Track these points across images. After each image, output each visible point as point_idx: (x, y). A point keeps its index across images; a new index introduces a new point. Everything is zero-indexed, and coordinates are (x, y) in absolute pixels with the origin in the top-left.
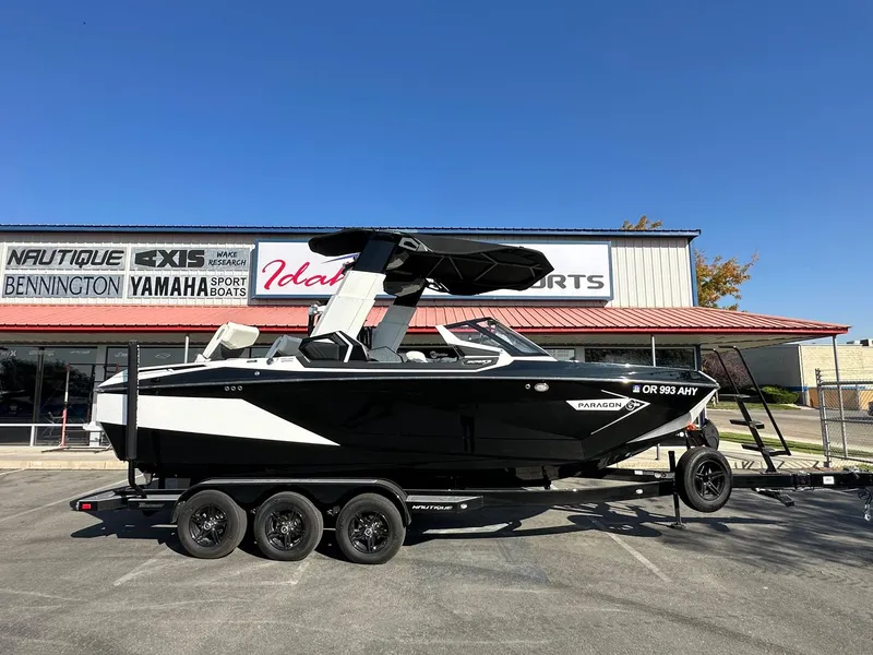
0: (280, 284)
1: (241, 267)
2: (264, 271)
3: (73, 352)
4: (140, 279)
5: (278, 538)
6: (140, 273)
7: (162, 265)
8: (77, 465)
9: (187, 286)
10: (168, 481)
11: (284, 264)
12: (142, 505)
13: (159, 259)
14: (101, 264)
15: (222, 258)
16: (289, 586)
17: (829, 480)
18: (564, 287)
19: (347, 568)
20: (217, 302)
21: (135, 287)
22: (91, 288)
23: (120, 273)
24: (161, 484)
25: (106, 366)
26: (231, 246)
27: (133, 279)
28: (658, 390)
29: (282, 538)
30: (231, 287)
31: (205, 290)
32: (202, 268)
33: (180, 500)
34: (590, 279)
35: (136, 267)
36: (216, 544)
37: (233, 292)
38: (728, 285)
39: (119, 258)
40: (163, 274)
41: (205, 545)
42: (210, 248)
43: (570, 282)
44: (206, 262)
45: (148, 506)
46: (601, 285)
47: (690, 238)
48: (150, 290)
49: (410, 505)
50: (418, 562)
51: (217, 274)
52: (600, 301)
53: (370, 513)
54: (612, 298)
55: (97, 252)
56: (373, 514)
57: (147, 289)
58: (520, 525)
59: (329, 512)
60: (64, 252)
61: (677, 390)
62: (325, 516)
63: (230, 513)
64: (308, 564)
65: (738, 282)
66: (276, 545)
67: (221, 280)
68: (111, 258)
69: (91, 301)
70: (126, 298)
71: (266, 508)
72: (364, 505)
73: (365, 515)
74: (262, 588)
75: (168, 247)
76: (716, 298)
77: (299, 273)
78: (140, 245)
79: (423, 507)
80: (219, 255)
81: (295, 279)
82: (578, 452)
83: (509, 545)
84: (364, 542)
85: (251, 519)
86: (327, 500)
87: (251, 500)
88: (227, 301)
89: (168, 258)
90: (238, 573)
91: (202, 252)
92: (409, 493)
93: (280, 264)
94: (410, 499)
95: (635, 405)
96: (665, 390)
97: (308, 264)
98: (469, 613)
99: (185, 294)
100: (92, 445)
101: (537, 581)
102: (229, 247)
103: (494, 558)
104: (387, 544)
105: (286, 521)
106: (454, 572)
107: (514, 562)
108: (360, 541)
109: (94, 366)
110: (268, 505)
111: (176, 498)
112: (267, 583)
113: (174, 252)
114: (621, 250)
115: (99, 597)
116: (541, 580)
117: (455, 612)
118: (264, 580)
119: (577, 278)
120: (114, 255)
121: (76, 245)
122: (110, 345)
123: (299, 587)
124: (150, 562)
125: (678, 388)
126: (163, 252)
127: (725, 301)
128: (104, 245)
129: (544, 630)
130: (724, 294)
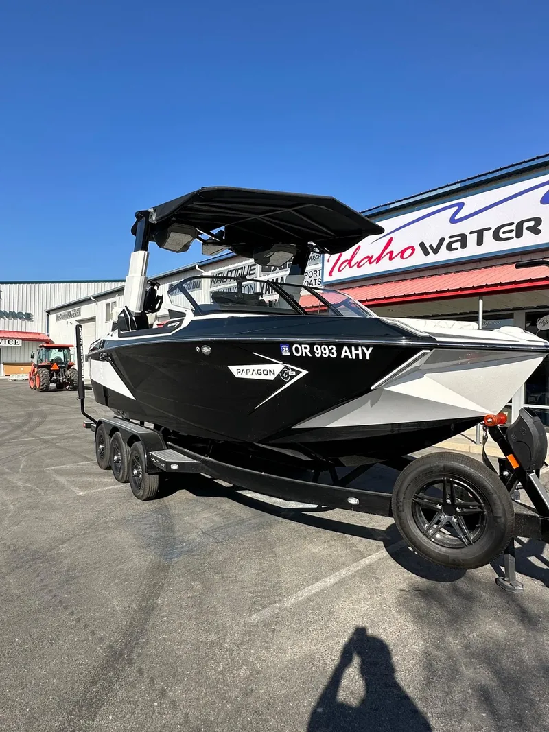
0: (339, 270)
1: (318, 261)
2: (328, 261)
28: (312, 351)
30: (312, 279)
37: (314, 282)
61: (339, 352)
77: (353, 257)
79: (154, 460)
81: (350, 263)
95: (291, 373)
96: (322, 351)
97: (359, 246)
101: (166, 555)
116: (171, 555)
125: (339, 348)
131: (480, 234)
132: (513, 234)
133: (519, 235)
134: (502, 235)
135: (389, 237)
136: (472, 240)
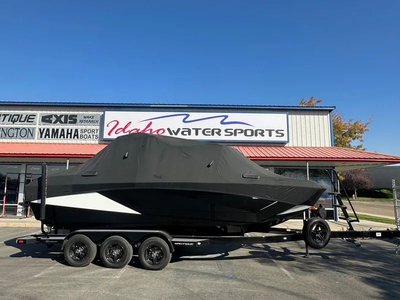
0: (116, 133)
1: (96, 124)
2: (108, 126)
3: (12, 167)
4: (44, 129)
5: (111, 257)
6: (44, 127)
7: (55, 122)
8: (11, 225)
9: (68, 133)
10: (59, 230)
11: (118, 123)
12: (47, 241)
13: (54, 119)
14: (24, 121)
15: (86, 119)
16: (116, 278)
17: (379, 235)
18: (263, 136)
19: (143, 272)
20: (84, 142)
21: (41, 134)
22: (19, 134)
23: (33, 126)
24: (56, 232)
25: (26, 174)
26: (91, 113)
27: (40, 129)
29: (113, 258)
30: (91, 134)
31: (77, 136)
32: (76, 124)
33: (65, 239)
34: (277, 132)
35: (42, 123)
36: (81, 260)
37: (92, 136)
38: (357, 134)
39: (34, 118)
40: (56, 127)
41: (77, 260)
42: (80, 114)
43: (266, 133)
44: (78, 121)
45: (50, 242)
46: (283, 135)
47: (330, 111)
48: (49, 135)
49: (173, 242)
50: (177, 270)
51: (84, 127)
52: (282, 143)
53: (155, 247)
54: (288, 142)
55: (22, 115)
56: (156, 246)
57: (47, 135)
58: (228, 255)
59: (136, 246)
60: (5, 115)
62: (134, 248)
63: (89, 245)
64: (125, 270)
65: (361, 133)
66: (110, 261)
67: (85, 130)
68: (29, 118)
69: (19, 141)
70: (36, 139)
71: (106, 243)
72: (151, 242)
73: (153, 247)
74: (103, 279)
75: (58, 113)
76: (350, 141)
77: (126, 127)
78: (44, 112)
79: (180, 244)
80: (85, 117)
81: (123, 130)
82: (253, 219)
83: (222, 263)
84: (152, 260)
85: (99, 249)
86: (135, 240)
87: (99, 239)
88: (89, 141)
89: (58, 119)
90: (92, 273)
91: (76, 116)
92: (174, 237)
93: (116, 122)
94: (174, 240)
97: (130, 123)
98: (196, 290)
99: (67, 137)
100: (18, 215)
101: (231, 278)
102: (90, 113)
103: (213, 269)
104: (163, 261)
105: (115, 249)
106: (193, 274)
107: (223, 270)
108: (150, 259)
109: (19, 174)
110: (107, 242)
111: (63, 238)
112: (105, 277)
113: (61, 116)
114: (294, 116)
115: (28, 281)
116: (234, 278)
117: (191, 289)
118: (104, 276)
119: (270, 131)
120: (31, 117)
121: (12, 111)
122: (28, 164)
123: (121, 279)
124: (51, 268)
126: (56, 116)
127: (354, 143)
128: (25, 112)
129: (229, 297)
130: (354, 139)
131: (197, 130)
132: (210, 134)
133: (213, 134)
134: (206, 133)
135: (149, 121)
136: (193, 132)
